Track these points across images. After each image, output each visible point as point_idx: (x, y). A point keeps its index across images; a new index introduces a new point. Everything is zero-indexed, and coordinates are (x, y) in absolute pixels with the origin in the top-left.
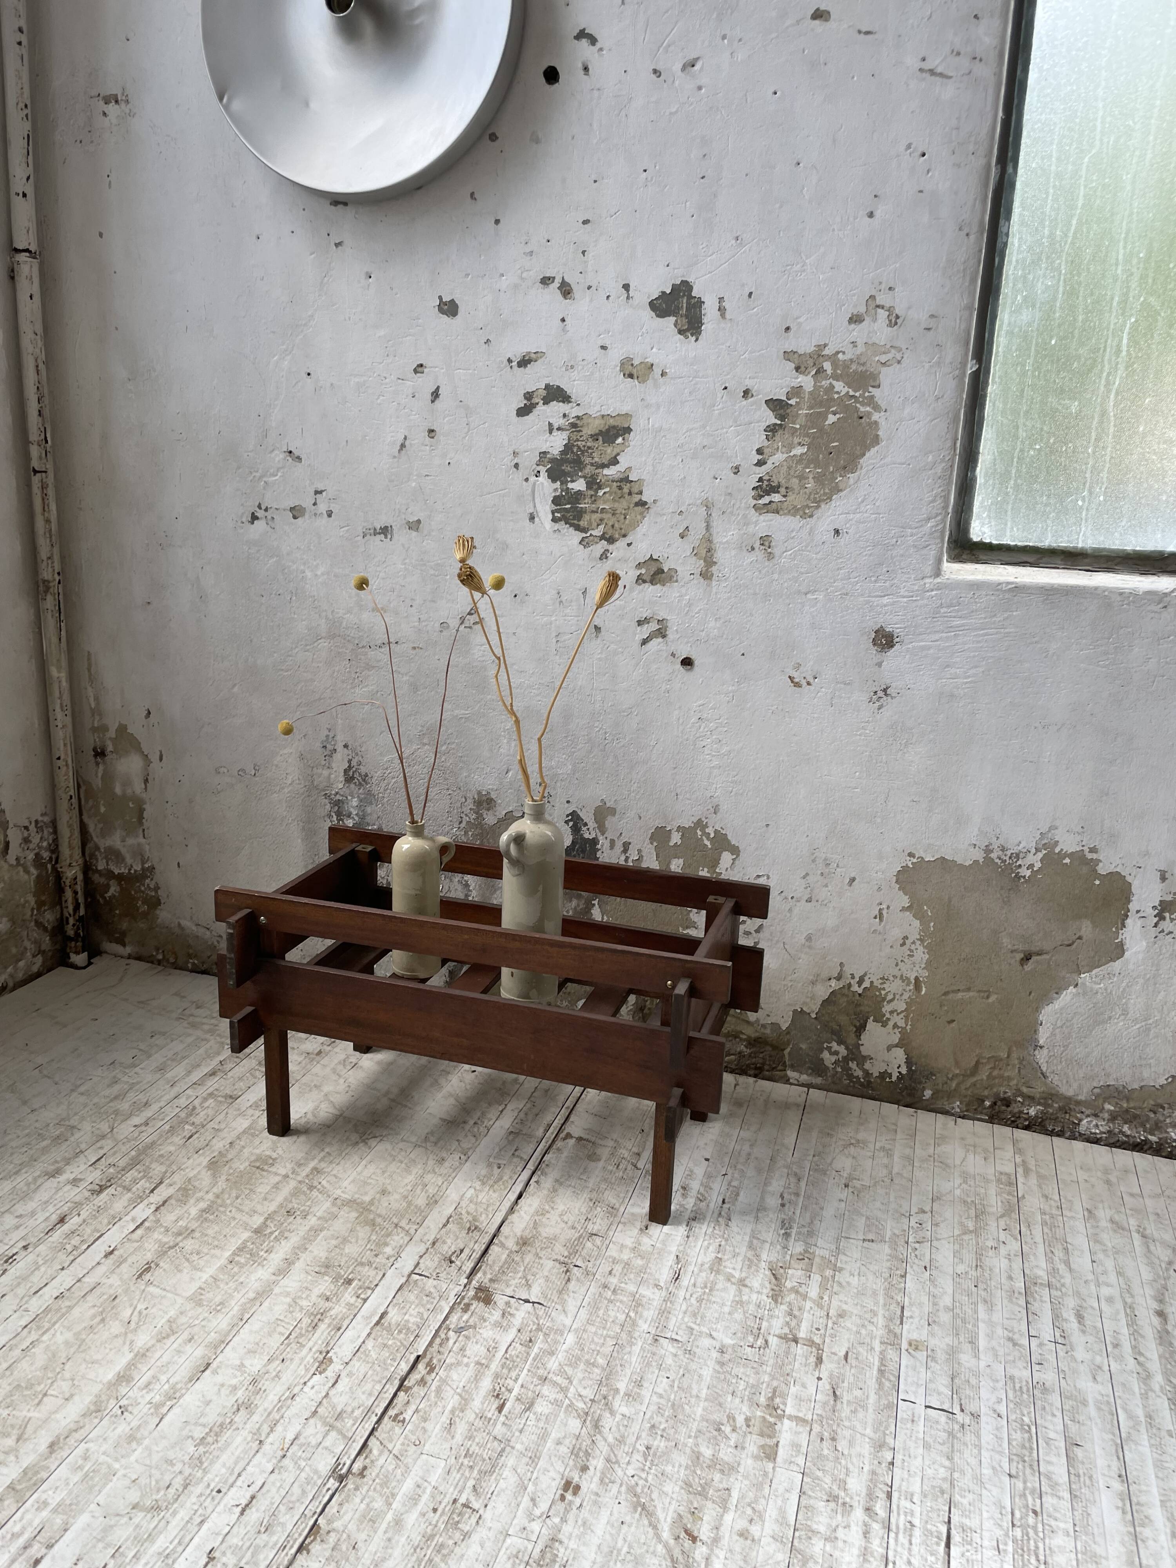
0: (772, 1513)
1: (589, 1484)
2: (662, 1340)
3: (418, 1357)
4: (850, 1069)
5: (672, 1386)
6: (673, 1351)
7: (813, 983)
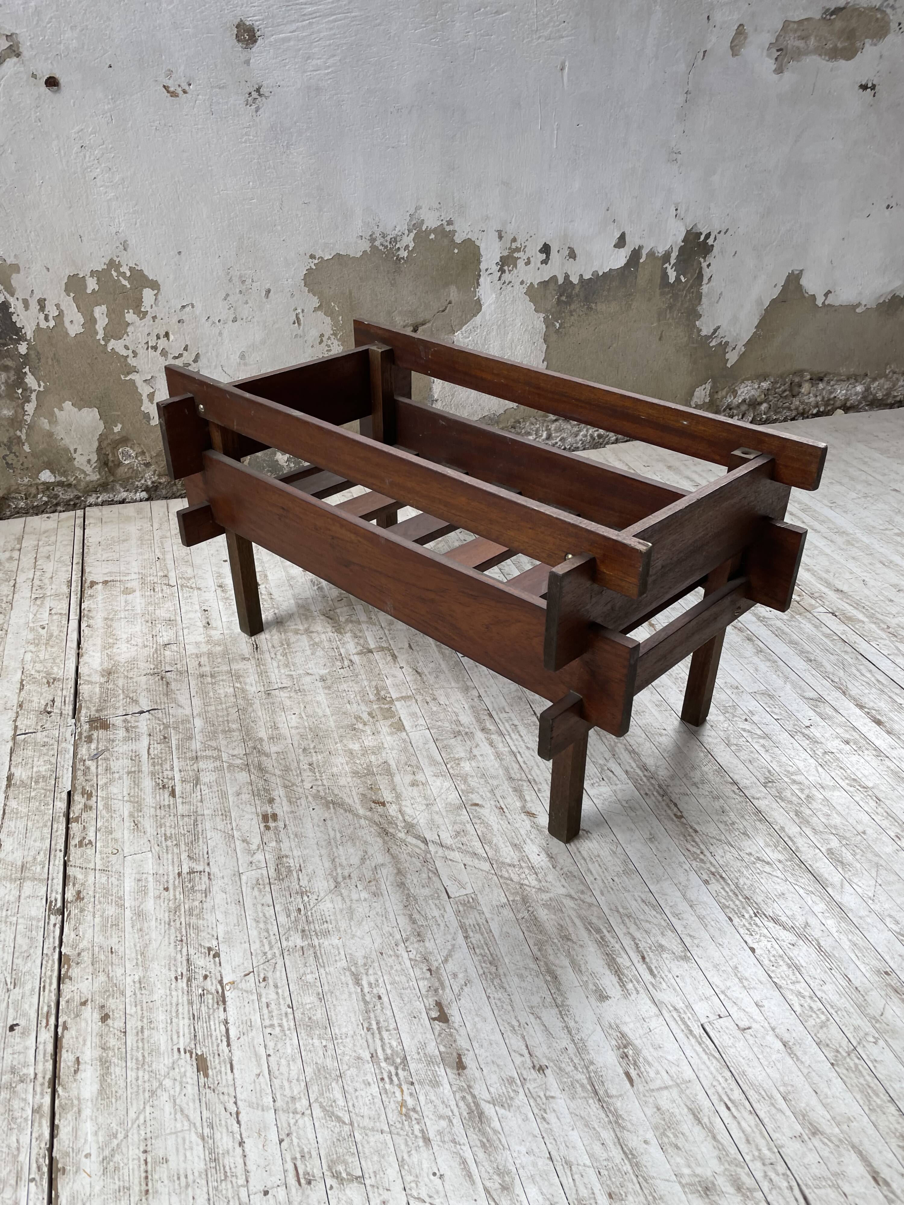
0: (424, 762)
1: (282, 808)
2: (275, 692)
3: (69, 793)
5: (301, 718)
6: (287, 695)
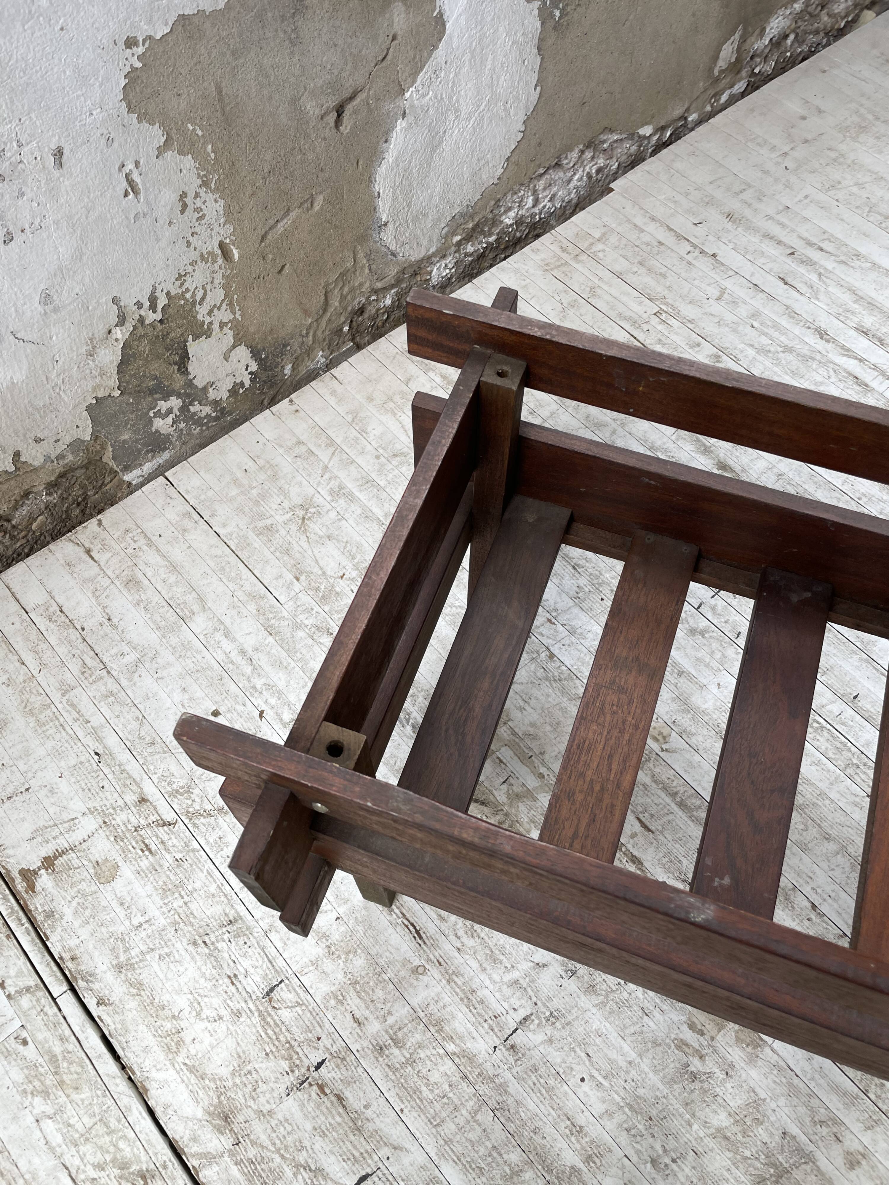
0: (834, 1103)
2: (519, 1039)
4: (195, 414)
5: (599, 1085)
6: (541, 1036)
7: (91, 354)
